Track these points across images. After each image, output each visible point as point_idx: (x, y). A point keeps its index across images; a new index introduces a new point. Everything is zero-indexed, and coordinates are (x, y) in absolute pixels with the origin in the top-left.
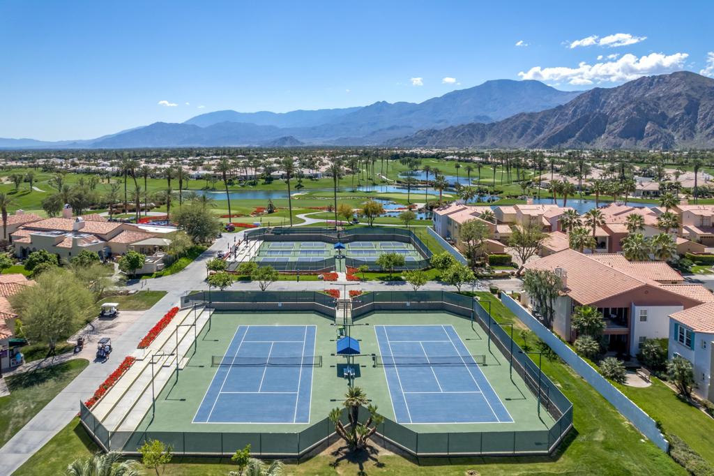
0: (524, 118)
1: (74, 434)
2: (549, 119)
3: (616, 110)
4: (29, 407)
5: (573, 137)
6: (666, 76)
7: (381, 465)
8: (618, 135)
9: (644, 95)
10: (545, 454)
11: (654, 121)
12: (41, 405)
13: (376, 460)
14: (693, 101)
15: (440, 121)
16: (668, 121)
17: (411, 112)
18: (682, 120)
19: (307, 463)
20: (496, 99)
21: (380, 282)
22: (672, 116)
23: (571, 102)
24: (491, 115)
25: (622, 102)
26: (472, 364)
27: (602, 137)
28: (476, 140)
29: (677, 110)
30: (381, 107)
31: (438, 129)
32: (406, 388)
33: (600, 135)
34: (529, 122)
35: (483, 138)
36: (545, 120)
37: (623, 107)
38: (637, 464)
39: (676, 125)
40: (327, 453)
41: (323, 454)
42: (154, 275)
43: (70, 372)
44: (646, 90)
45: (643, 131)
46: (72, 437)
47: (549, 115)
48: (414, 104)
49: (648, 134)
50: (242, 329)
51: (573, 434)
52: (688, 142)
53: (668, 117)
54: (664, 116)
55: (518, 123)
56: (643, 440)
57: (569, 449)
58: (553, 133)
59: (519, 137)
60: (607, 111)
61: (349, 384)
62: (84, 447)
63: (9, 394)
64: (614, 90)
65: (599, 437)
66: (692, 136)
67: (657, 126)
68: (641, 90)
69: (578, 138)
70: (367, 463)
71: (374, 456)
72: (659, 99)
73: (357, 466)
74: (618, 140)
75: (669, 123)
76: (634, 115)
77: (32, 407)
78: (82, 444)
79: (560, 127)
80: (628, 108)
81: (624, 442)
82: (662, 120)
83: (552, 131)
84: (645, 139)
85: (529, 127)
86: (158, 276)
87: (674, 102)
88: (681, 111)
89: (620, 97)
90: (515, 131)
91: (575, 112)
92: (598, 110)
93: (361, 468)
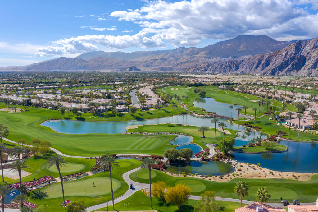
0: (259, 57)
5: (286, 68)
8: (310, 68)
17: (198, 53)
27: (302, 68)
31: (212, 63)
37: (314, 52)
47: (272, 56)
55: (255, 60)
64: (309, 41)
74: (310, 71)
79: (278, 63)
89: (312, 46)
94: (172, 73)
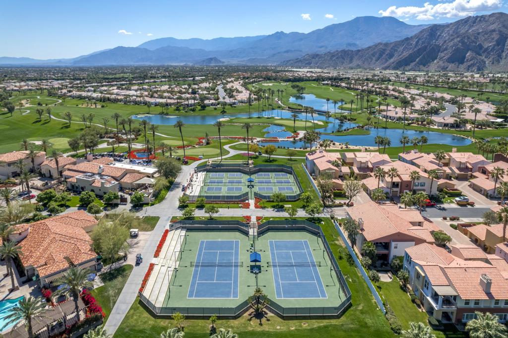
0: (381, 46)
1: (139, 305)
2: (399, 48)
3: (447, 42)
4: (115, 292)
5: (414, 61)
6: (486, 16)
7: (268, 320)
8: (446, 61)
9: (468, 31)
10: (336, 316)
11: (473, 51)
12: (120, 290)
13: (266, 318)
14: (503, 36)
15: (321, 47)
16: (483, 50)
17: (301, 39)
18: (493, 49)
19: (239, 319)
20: (362, 31)
21: (273, 209)
22: (486, 47)
23: (415, 35)
24: (358, 42)
25: (452, 35)
26: (314, 266)
27: (435, 62)
28: (347, 62)
29: (490, 42)
30: (279, 35)
31: (319, 53)
32: (282, 280)
33: (433, 61)
34: (385, 50)
35: (351, 61)
36: (396, 48)
37: (453, 40)
38: (371, 320)
39: (489, 53)
40: (246, 314)
41: (245, 315)
42: (150, 204)
43: (126, 272)
44: (471, 27)
45: (464, 57)
46: (139, 307)
47: (399, 45)
48: (303, 34)
49: (468, 60)
50: (202, 242)
51: (350, 305)
52: (495, 66)
53: (483, 47)
54: (481, 46)
55: (376, 50)
56: (378, 309)
57: (346, 313)
58: (400, 58)
59: (377, 60)
60: (440, 42)
61: (256, 277)
62: (145, 312)
63: (104, 284)
64: (448, 26)
65: (360, 308)
66: (498, 61)
67: (475, 54)
68: (467, 26)
69: (418, 63)
70: (263, 319)
71: (266, 316)
72: (479, 34)
73: (259, 320)
74: (446, 64)
75: (484, 52)
76: (459, 46)
77: (117, 291)
78: (144, 310)
79: (406, 54)
80: (456, 40)
81: (370, 310)
82: (479, 50)
83: (399, 57)
84: (465, 63)
85: (384, 53)
86: (152, 205)
87: (489, 36)
88: (493, 43)
89: (451, 32)
90: (374, 56)
91: (417, 42)
92: (434, 41)
93: (261, 321)
94: (267, 67)
